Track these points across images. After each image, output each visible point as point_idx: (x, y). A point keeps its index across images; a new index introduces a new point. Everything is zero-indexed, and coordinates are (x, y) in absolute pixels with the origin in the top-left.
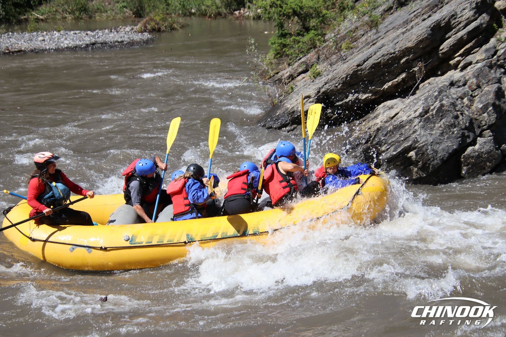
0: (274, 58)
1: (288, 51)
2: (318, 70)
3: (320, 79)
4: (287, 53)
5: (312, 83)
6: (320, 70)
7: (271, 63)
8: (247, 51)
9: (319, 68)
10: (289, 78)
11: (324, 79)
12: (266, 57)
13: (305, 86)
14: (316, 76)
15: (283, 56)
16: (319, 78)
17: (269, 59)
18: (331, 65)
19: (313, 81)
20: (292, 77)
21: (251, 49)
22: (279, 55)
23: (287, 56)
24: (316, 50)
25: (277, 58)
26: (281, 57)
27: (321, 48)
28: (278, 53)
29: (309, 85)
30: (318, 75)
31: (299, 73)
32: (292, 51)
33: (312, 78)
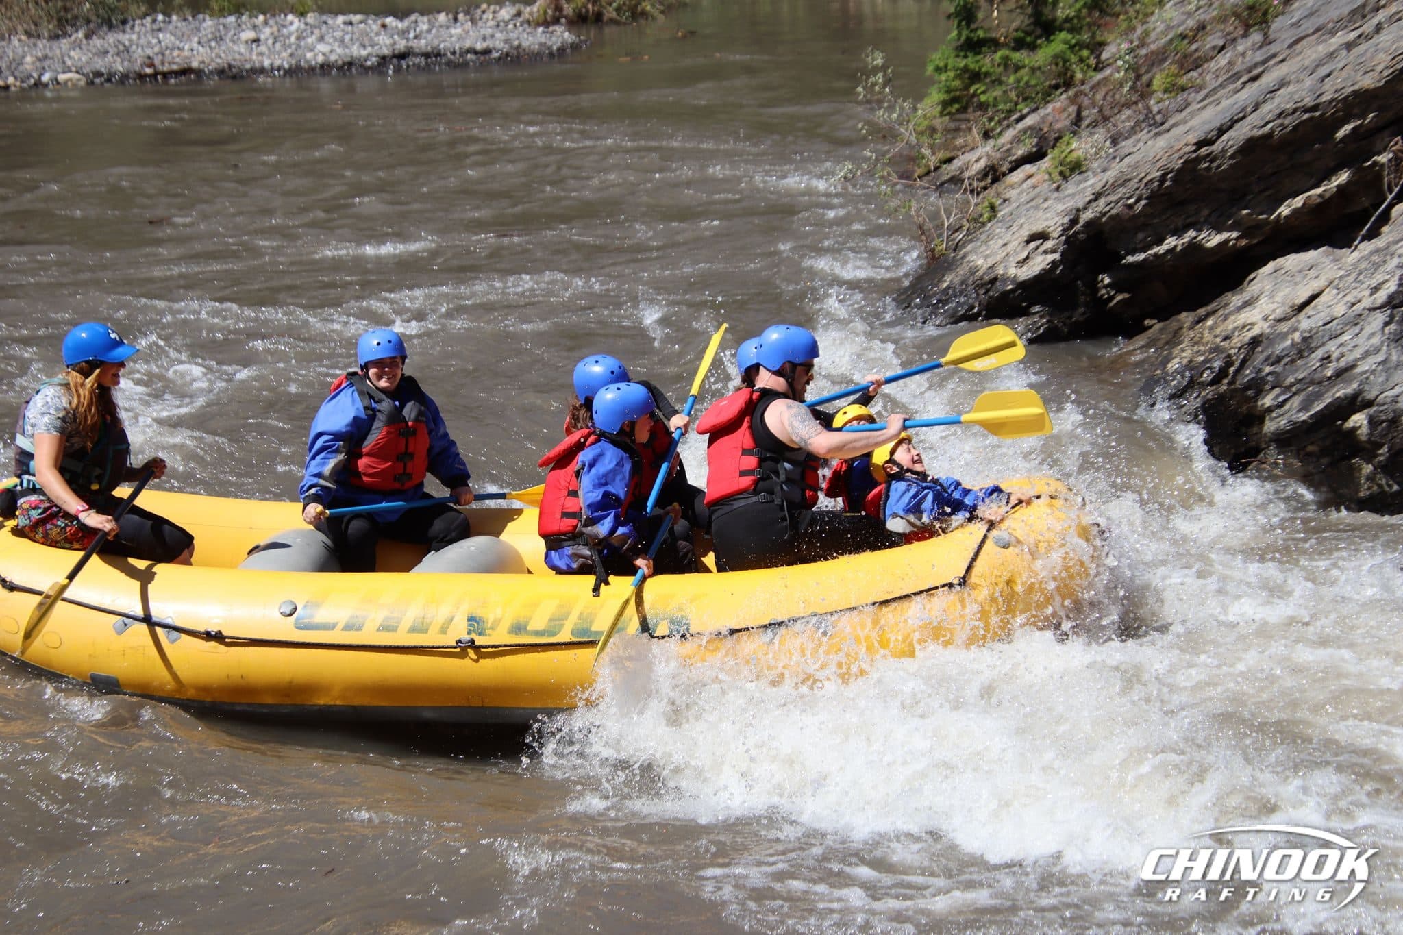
0: (942, 114)
1: (984, 92)
2: (1074, 155)
3: (1080, 183)
4: (983, 98)
5: (1056, 194)
6: (1079, 154)
7: (932, 130)
8: (860, 89)
9: (1080, 147)
10: (986, 175)
11: (1092, 182)
12: (915, 109)
13: (1033, 203)
14: (1068, 173)
15: (970, 110)
16: (1076, 178)
17: (925, 116)
18: (1115, 142)
19: (1058, 189)
20: (993, 174)
21: (874, 85)
22: (956, 106)
23: (983, 107)
24: (1071, 93)
25: (949, 114)
26: (964, 110)
27: (1086, 88)
28: (954, 100)
29: (1046, 200)
30: (1075, 168)
31: (1015, 161)
32: (997, 92)
33: (1056, 176)
